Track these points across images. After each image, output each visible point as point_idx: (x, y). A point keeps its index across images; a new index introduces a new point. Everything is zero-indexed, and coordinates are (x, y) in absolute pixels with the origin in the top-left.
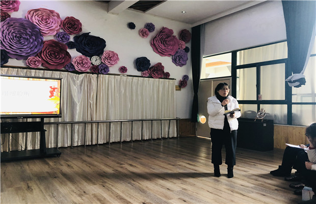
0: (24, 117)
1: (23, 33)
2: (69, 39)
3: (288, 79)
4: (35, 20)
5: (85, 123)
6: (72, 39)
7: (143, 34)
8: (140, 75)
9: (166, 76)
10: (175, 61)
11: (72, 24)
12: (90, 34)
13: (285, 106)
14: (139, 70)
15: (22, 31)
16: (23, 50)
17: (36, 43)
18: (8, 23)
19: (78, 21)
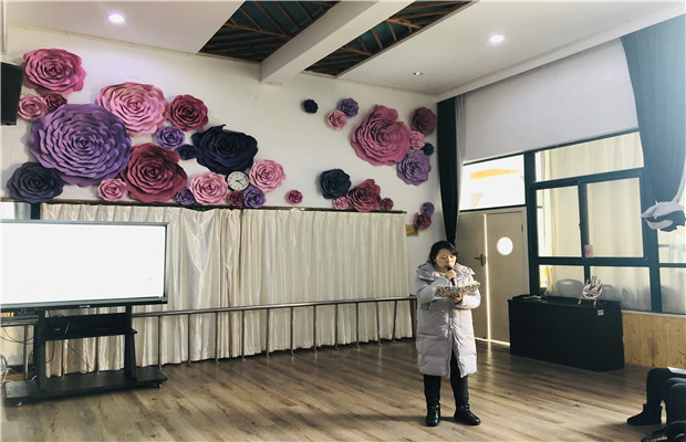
0: (92, 306)
1: (91, 134)
2: (181, 140)
3: (647, 212)
4: (115, 107)
5: (216, 312)
6: (188, 139)
7: (334, 121)
8: (330, 207)
9: (386, 206)
10: (402, 174)
11: (188, 109)
12: (224, 128)
13: (646, 271)
14: (327, 195)
15: (90, 129)
16: (90, 167)
17: (117, 151)
18: (63, 115)
19: (200, 102)
